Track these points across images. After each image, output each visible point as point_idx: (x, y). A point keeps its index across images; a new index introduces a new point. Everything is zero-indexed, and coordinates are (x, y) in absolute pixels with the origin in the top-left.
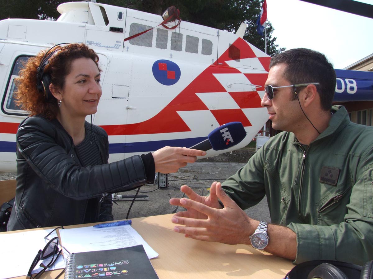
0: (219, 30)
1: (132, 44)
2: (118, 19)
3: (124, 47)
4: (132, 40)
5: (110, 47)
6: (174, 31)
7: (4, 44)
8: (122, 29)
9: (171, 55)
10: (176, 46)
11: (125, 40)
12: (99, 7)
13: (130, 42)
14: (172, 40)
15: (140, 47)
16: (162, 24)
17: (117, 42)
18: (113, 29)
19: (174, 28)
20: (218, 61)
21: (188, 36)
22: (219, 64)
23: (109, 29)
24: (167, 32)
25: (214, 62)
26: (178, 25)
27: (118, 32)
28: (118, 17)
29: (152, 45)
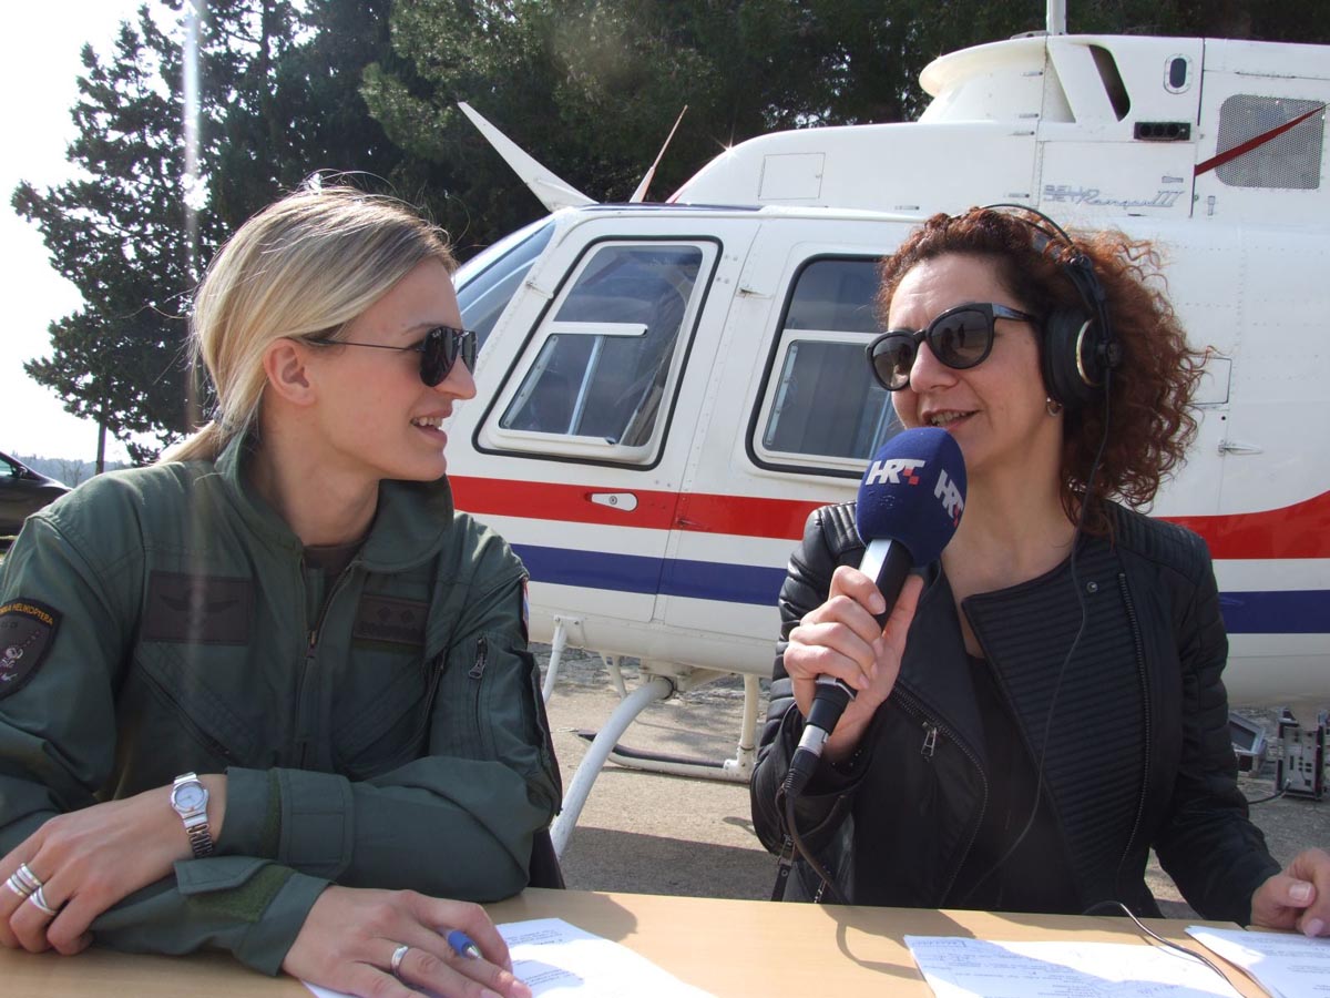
1: (1229, 181)
2: (1171, 88)
3: (1194, 198)
4: (1226, 167)
5: (1136, 203)
7: (757, 223)
8: (1187, 126)
11: (1200, 169)
12: (1088, 50)
13: (1218, 175)
15: (1264, 192)
17: (1165, 179)
18: (1146, 131)
23: (1131, 130)
27: (1169, 141)
28: (1168, 80)
29: (1321, 182)
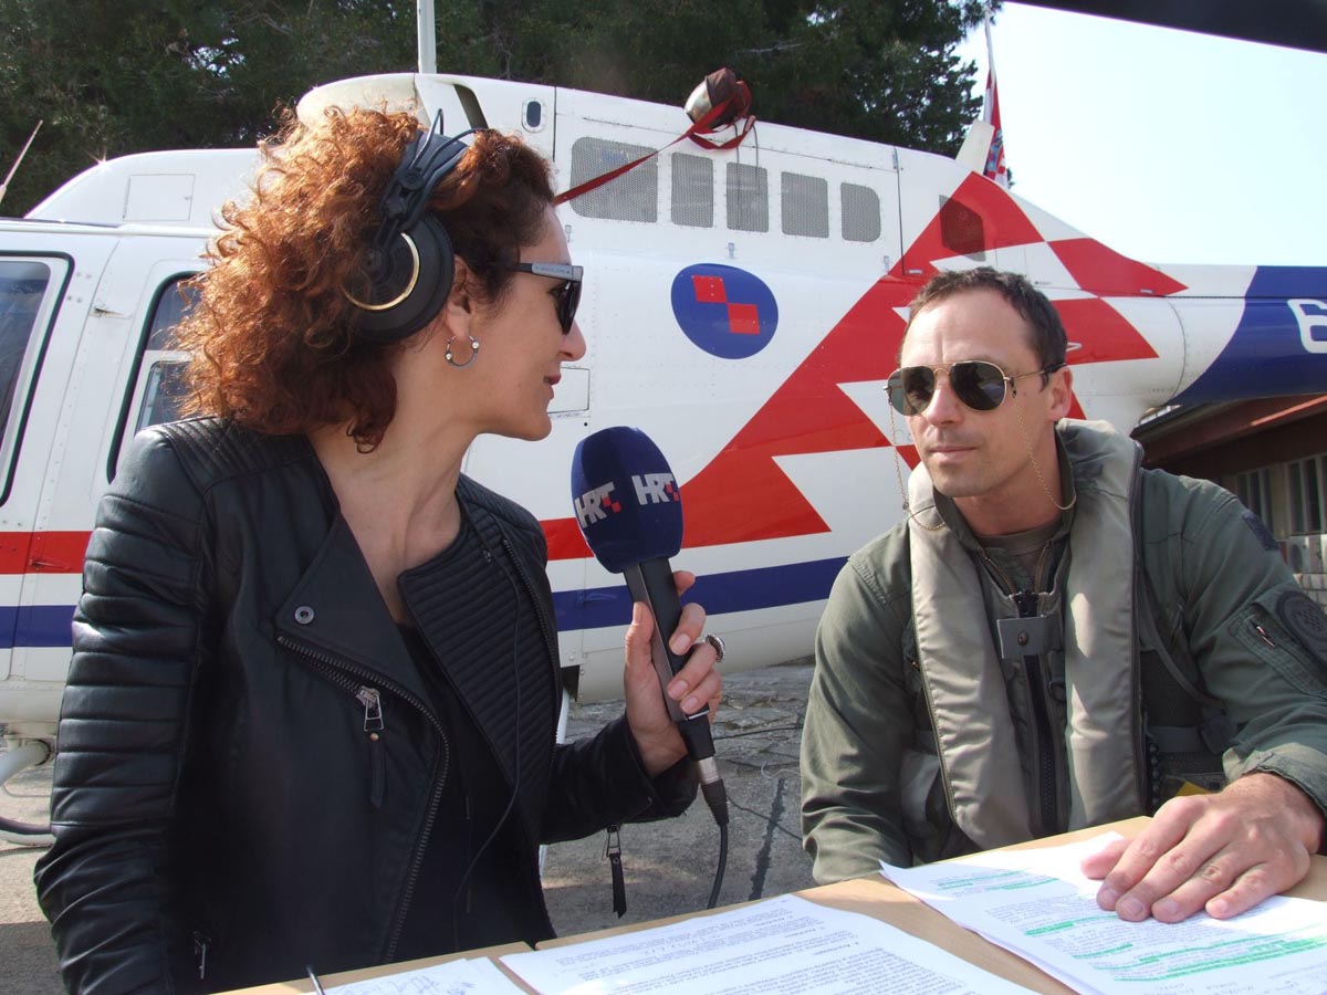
0: (897, 148)
1: (583, 213)
2: (527, 127)
4: (579, 200)
6: (731, 156)
7: (114, 239)
9: (731, 247)
10: (746, 215)
12: (453, 88)
13: (574, 207)
14: (728, 195)
15: (612, 223)
16: (691, 134)
19: (733, 144)
20: (905, 262)
21: (787, 178)
22: (911, 272)
24: (709, 162)
25: (891, 267)
26: (745, 133)
28: (525, 120)
29: (659, 216)
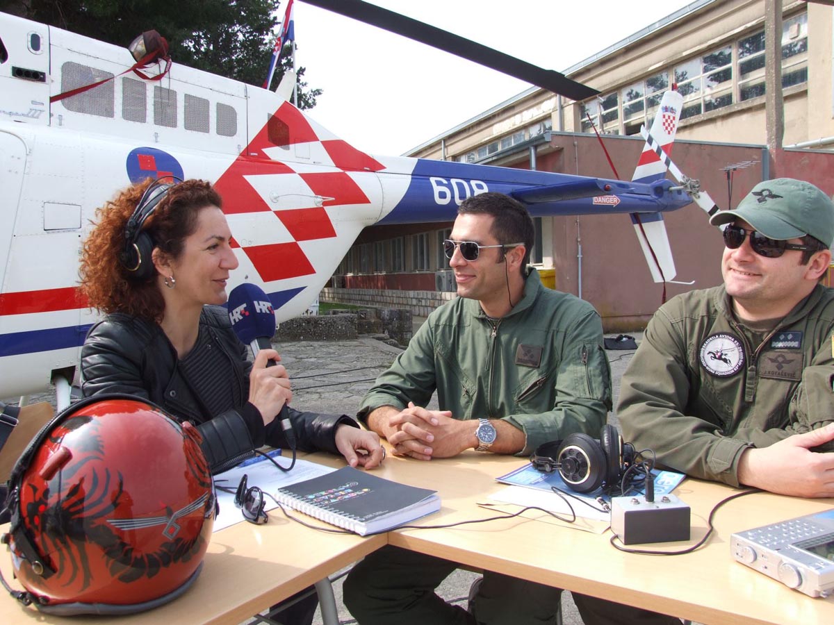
0: (248, 85)
1: (69, 108)
3: (51, 115)
4: (66, 100)
5: (17, 114)
6: (157, 83)
8: (43, 74)
9: (156, 135)
10: (165, 117)
11: (53, 99)
13: (63, 104)
14: (155, 104)
15: (88, 116)
16: (134, 69)
17: (33, 102)
18: (19, 73)
19: (159, 77)
20: (248, 150)
21: (188, 97)
22: (252, 154)
23: (10, 71)
24: (144, 85)
25: (242, 150)
26: (165, 72)
27: (33, 81)
28: (30, 46)
29: (115, 114)
